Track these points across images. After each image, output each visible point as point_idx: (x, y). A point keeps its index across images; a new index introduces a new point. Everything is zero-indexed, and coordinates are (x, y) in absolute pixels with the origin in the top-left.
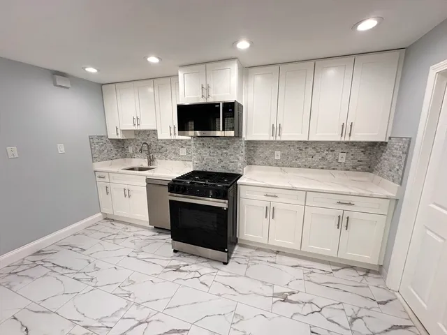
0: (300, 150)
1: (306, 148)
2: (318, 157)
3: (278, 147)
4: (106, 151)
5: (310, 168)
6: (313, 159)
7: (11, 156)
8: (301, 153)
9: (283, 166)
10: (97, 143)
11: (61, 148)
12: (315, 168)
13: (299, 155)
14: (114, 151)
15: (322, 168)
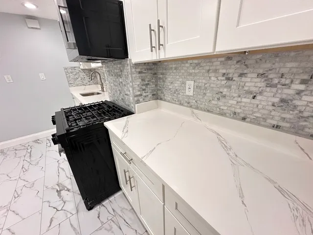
0: (228, 79)
1: (241, 75)
2: (269, 98)
3: (190, 74)
4: (80, 79)
5: (244, 119)
6: (255, 101)
7: (8, 82)
8: (230, 87)
9: (197, 108)
10: (71, 73)
11: (42, 76)
12: (256, 122)
13: (225, 91)
14: (87, 79)
15: (277, 127)
